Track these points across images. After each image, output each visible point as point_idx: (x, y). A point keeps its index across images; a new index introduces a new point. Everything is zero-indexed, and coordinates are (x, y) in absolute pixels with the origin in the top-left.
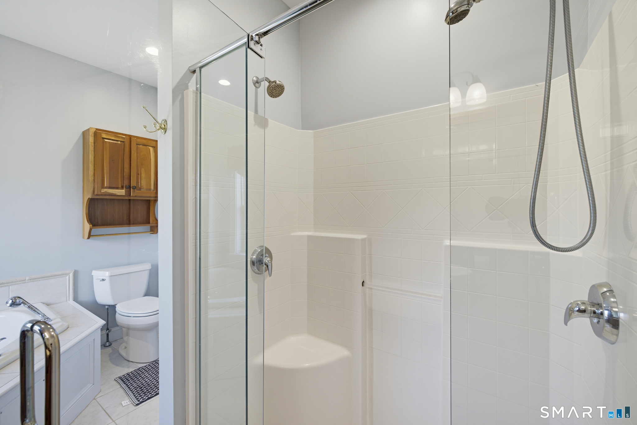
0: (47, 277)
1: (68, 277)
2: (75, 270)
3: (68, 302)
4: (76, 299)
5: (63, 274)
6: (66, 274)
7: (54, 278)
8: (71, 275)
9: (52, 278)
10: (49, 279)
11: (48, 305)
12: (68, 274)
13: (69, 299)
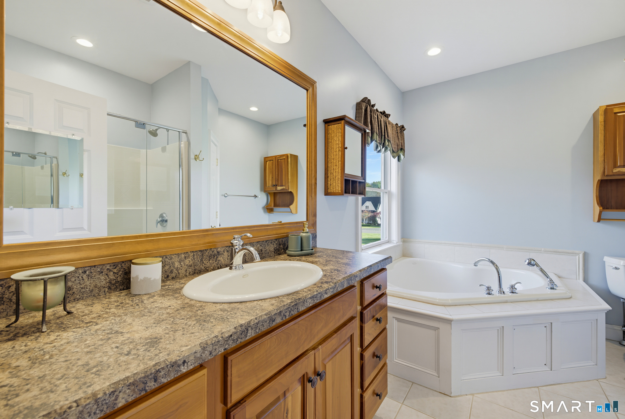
0: (558, 252)
1: (577, 257)
2: (585, 252)
3: (578, 280)
4: (585, 280)
5: (573, 253)
6: (575, 254)
7: (565, 255)
8: (581, 256)
9: (562, 254)
10: (560, 254)
11: (559, 277)
12: (579, 254)
13: (579, 278)
